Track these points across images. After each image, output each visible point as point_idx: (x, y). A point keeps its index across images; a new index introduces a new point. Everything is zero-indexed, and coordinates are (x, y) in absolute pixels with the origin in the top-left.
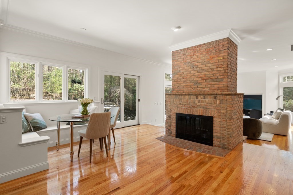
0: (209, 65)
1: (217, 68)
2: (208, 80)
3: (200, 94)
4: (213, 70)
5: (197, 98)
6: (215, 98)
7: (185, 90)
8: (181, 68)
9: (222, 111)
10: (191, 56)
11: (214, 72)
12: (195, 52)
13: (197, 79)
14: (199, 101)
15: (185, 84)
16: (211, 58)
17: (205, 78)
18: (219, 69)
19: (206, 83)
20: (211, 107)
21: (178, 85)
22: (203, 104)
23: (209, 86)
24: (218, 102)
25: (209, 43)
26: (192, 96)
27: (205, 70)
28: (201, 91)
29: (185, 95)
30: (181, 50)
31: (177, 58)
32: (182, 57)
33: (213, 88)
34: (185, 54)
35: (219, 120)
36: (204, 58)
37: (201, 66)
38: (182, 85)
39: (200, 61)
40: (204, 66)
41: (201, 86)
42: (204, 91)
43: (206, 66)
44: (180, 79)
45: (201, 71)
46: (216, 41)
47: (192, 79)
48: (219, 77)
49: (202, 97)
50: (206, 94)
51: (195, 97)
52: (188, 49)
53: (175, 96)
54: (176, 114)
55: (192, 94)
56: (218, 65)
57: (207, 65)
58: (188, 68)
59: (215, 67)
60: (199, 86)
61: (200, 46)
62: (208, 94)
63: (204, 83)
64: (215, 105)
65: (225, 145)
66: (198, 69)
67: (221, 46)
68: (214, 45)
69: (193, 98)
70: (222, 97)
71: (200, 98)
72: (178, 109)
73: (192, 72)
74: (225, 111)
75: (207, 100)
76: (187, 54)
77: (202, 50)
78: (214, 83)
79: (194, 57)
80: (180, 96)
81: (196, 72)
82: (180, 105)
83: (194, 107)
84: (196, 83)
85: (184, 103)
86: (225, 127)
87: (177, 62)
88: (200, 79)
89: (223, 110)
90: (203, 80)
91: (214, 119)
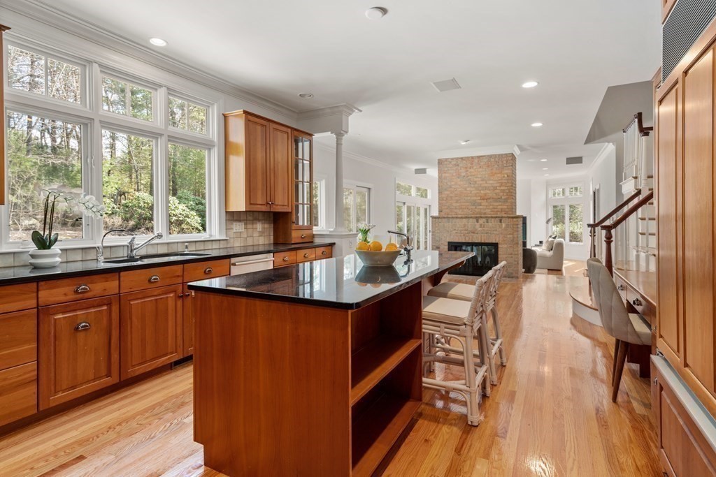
0: (491, 182)
1: (500, 186)
2: (489, 201)
3: (481, 217)
4: (495, 188)
5: (478, 222)
6: (501, 222)
7: (460, 212)
8: (453, 183)
9: (508, 236)
10: (466, 168)
11: (496, 191)
12: (472, 164)
13: (475, 198)
14: (481, 225)
15: (458, 204)
16: (493, 174)
17: (486, 197)
18: (502, 188)
19: (487, 204)
20: (495, 232)
21: (447, 204)
22: (485, 229)
23: (491, 207)
24: (504, 226)
25: (491, 156)
26: (471, 220)
27: (486, 188)
28: (480, 213)
29: (462, 218)
30: (452, 159)
31: (446, 169)
32: (455, 168)
33: (496, 210)
34: (458, 165)
35: (505, 246)
36: (484, 173)
37: (482, 182)
38: (454, 205)
39: (479, 176)
40: (484, 182)
41: (480, 207)
42: (485, 213)
43: (486, 183)
44: (451, 197)
45: (480, 189)
46: (499, 155)
47: (469, 198)
48: (503, 198)
49: (484, 220)
50: (489, 217)
51: (475, 220)
52: (462, 158)
53: (446, 220)
54: (449, 243)
55: (471, 217)
56: (502, 183)
57: (488, 182)
58: (462, 183)
59: (498, 185)
60: (478, 207)
61: (479, 157)
62: (492, 217)
63: (484, 203)
64: (500, 230)
65: (512, 273)
66: (476, 185)
67: (505, 162)
68: (497, 159)
69: (472, 221)
70: (507, 220)
71: (481, 221)
72: (452, 237)
73: (468, 189)
74: (511, 236)
75: (490, 224)
76: (461, 165)
77: (482, 163)
78: (497, 204)
79: (472, 170)
80: (455, 220)
81: (474, 189)
82: (454, 232)
83: (474, 233)
84: (474, 203)
85: (460, 229)
86: (511, 254)
87: (447, 175)
88: (479, 198)
89: (510, 234)
90: (483, 199)
91: (500, 246)
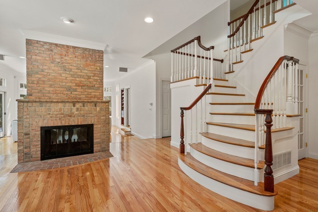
0: (85, 71)
1: (94, 76)
2: (84, 87)
3: (78, 102)
4: (89, 77)
5: (74, 106)
6: (95, 106)
7: (54, 96)
8: (45, 67)
9: (102, 118)
10: (61, 55)
11: (91, 80)
12: (68, 53)
13: (70, 84)
14: (78, 109)
15: (52, 89)
16: (87, 65)
17: (81, 85)
18: (96, 78)
19: (82, 90)
20: (91, 115)
21: (39, 88)
22: (82, 112)
23: (86, 93)
24: (98, 109)
25: (85, 49)
26: (67, 104)
27: (81, 76)
28: (76, 98)
29: (57, 102)
30: (45, 43)
31: (38, 52)
32: (48, 53)
33: (90, 96)
34: (52, 50)
35: (99, 126)
36: (79, 62)
37: (76, 71)
38: (47, 89)
39: (75, 65)
40: (80, 71)
41: (76, 93)
42: (80, 99)
43: (81, 72)
44: (44, 81)
45: (76, 76)
46: (93, 50)
47: (64, 84)
48: (96, 86)
49: (81, 104)
50: (85, 102)
51: (71, 105)
52: (56, 45)
53: (38, 104)
54: (42, 128)
55: (68, 102)
56: (95, 74)
57: (82, 71)
58: (56, 68)
59: (92, 75)
60: (73, 93)
61: (74, 48)
62: (88, 102)
63: (79, 89)
64: (95, 113)
65: (105, 147)
66: (71, 73)
67: (98, 57)
68: (91, 53)
69: (68, 106)
70: (101, 105)
71: (78, 105)
72: (45, 121)
73: (63, 75)
74: (104, 117)
75: (86, 108)
76: (55, 51)
77: (77, 54)
78: (91, 91)
79: (66, 58)
80: (48, 105)
81: (69, 76)
82: (48, 116)
83: (70, 116)
84: (69, 89)
85: (55, 113)
86: (104, 132)
87: (38, 58)
88: (74, 84)
89: (103, 116)
90: (78, 86)
91: (95, 126)
